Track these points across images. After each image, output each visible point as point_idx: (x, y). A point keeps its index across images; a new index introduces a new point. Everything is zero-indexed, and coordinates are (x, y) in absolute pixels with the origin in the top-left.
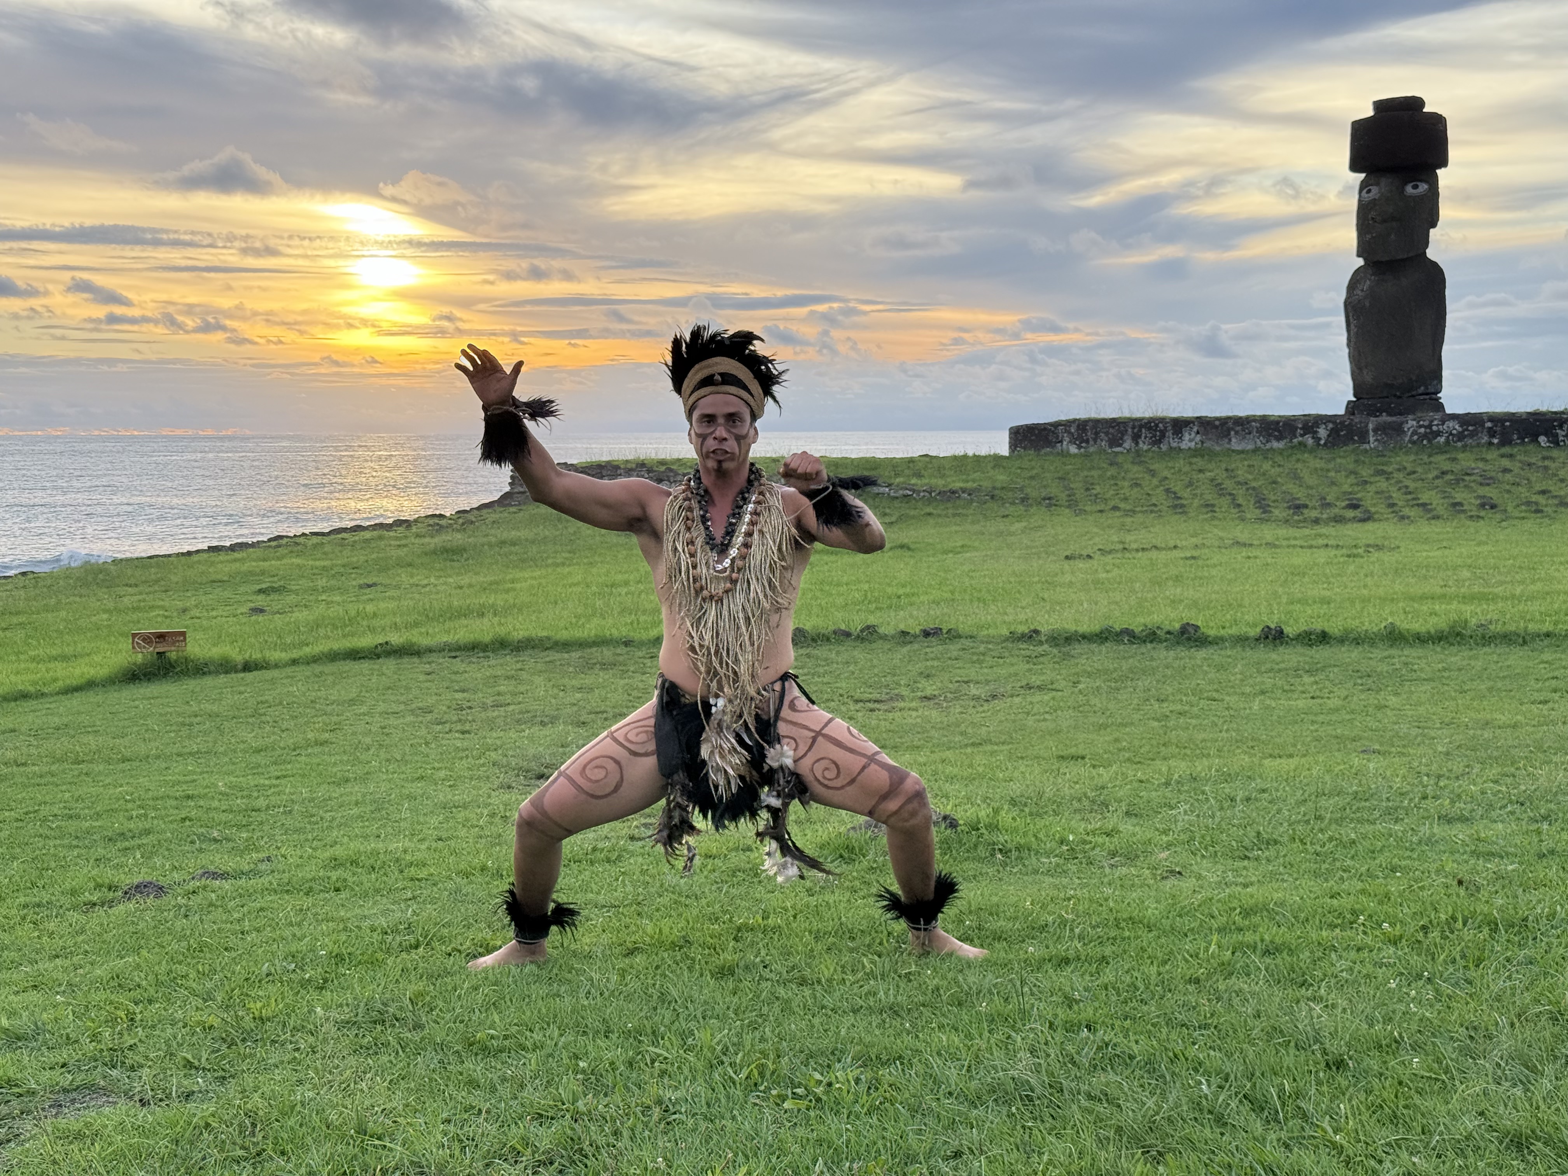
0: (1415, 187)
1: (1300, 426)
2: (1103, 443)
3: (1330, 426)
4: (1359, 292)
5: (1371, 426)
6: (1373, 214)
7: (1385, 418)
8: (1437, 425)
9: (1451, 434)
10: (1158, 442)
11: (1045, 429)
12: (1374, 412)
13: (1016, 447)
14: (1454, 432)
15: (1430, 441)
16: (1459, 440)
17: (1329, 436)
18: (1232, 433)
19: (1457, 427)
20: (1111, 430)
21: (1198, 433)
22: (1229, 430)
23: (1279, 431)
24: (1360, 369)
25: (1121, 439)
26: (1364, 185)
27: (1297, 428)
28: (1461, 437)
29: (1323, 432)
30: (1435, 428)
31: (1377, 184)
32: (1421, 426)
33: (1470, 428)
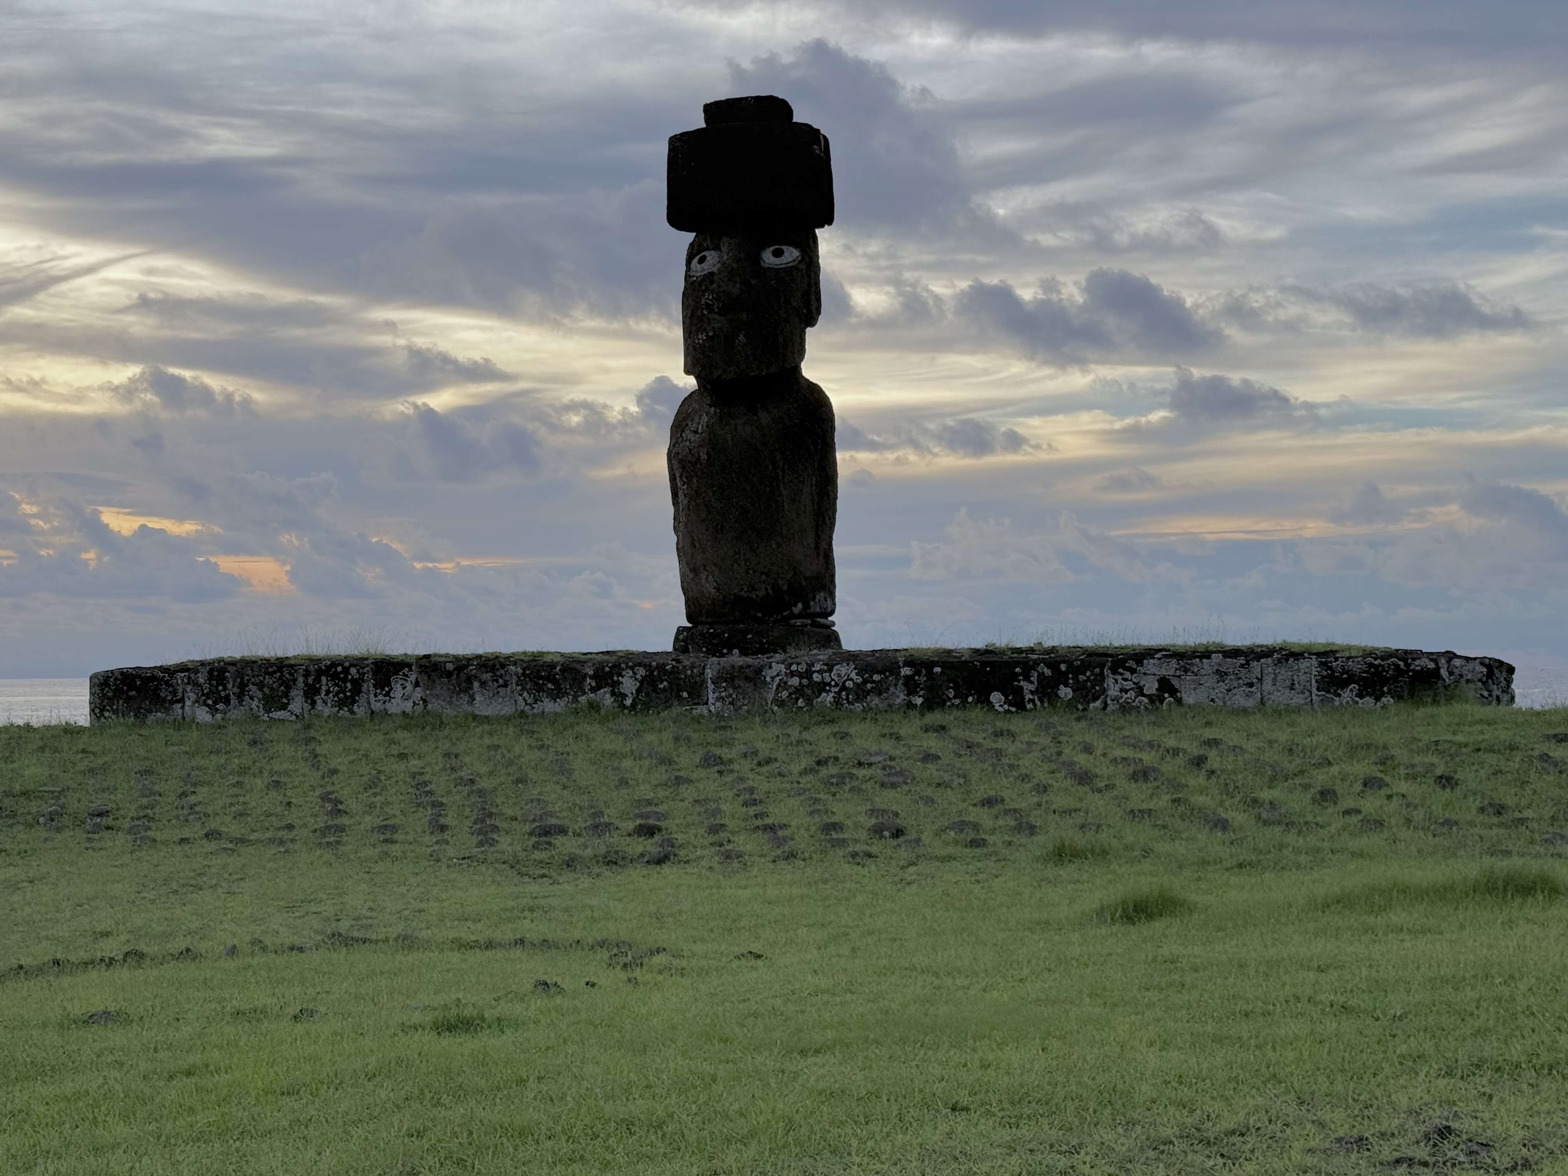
0: (778, 253)
1: (591, 673)
2: (255, 703)
3: (641, 672)
4: (692, 437)
5: (709, 673)
6: (707, 298)
7: (736, 659)
8: (820, 672)
9: (844, 688)
10: (347, 701)
11: (153, 678)
12: (716, 648)
13: (102, 711)
14: (849, 684)
15: (809, 701)
16: (858, 699)
17: (639, 691)
18: (476, 684)
19: (853, 675)
20: (268, 680)
21: (417, 684)
22: (469, 680)
23: (555, 681)
24: (695, 570)
25: (286, 695)
26: (694, 252)
27: (585, 676)
28: (861, 693)
29: (628, 684)
30: (816, 677)
31: (717, 248)
32: (793, 674)
33: (876, 677)
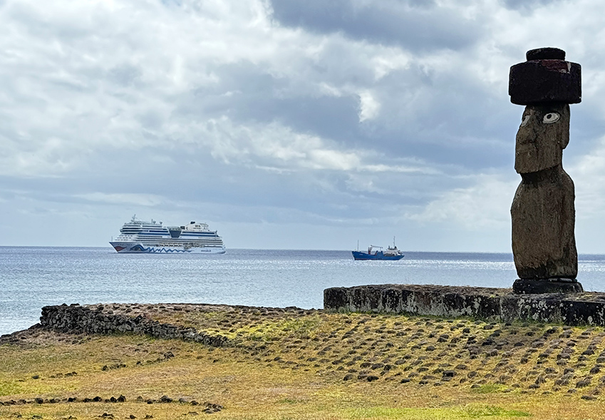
0: (549, 117)
2: (368, 305)
3: (480, 299)
5: (501, 302)
9: (542, 311)
10: (394, 306)
11: (341, 292)
13: (327, 304)
14: (544, 309)
15: (531, 316)
16: (546, 315)
17: (480, 307)
18: (432, 301)
19: (545, 305)
21: (414, 300)
25: (377, 302)
27: (463, 299)
28: (547, 313)
30: (534, 305)
31: (529, 114)
32: (526, 304)
